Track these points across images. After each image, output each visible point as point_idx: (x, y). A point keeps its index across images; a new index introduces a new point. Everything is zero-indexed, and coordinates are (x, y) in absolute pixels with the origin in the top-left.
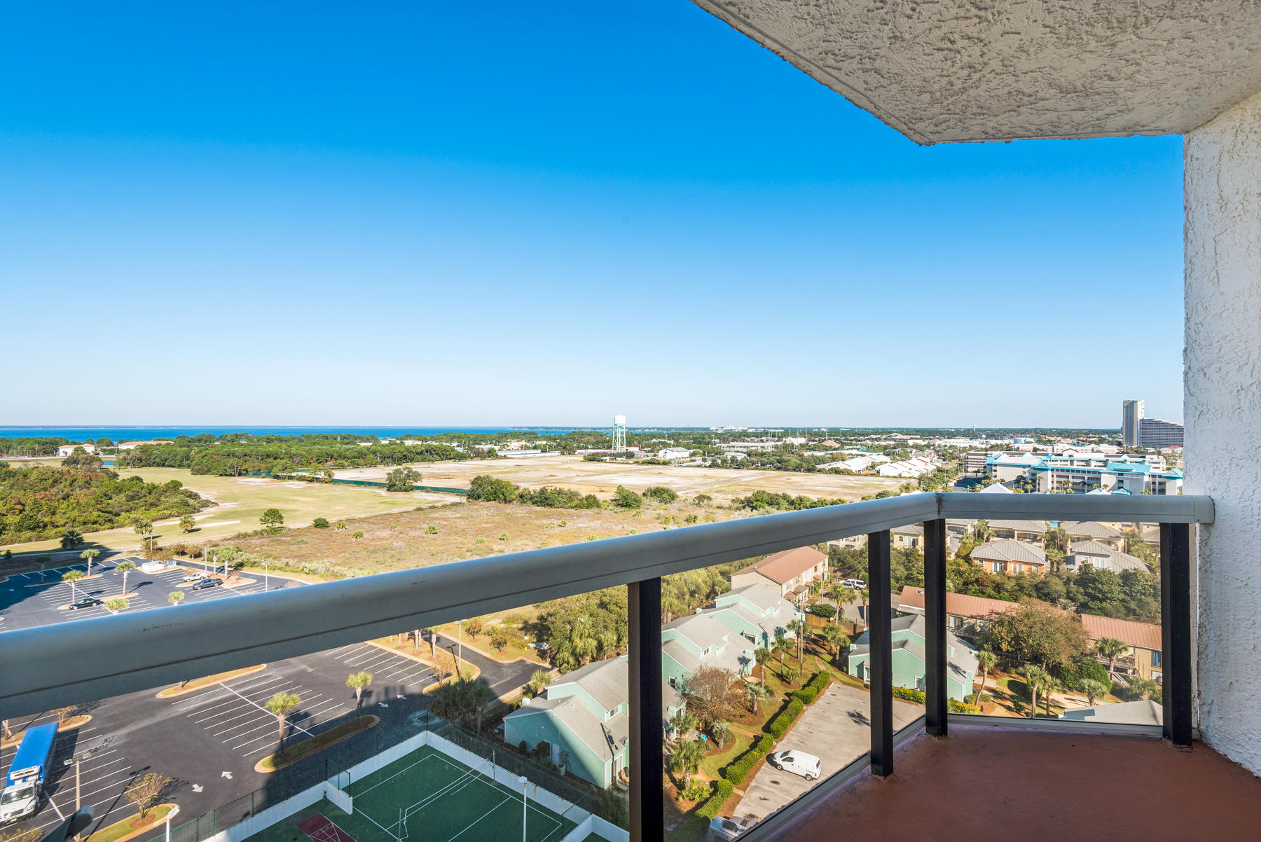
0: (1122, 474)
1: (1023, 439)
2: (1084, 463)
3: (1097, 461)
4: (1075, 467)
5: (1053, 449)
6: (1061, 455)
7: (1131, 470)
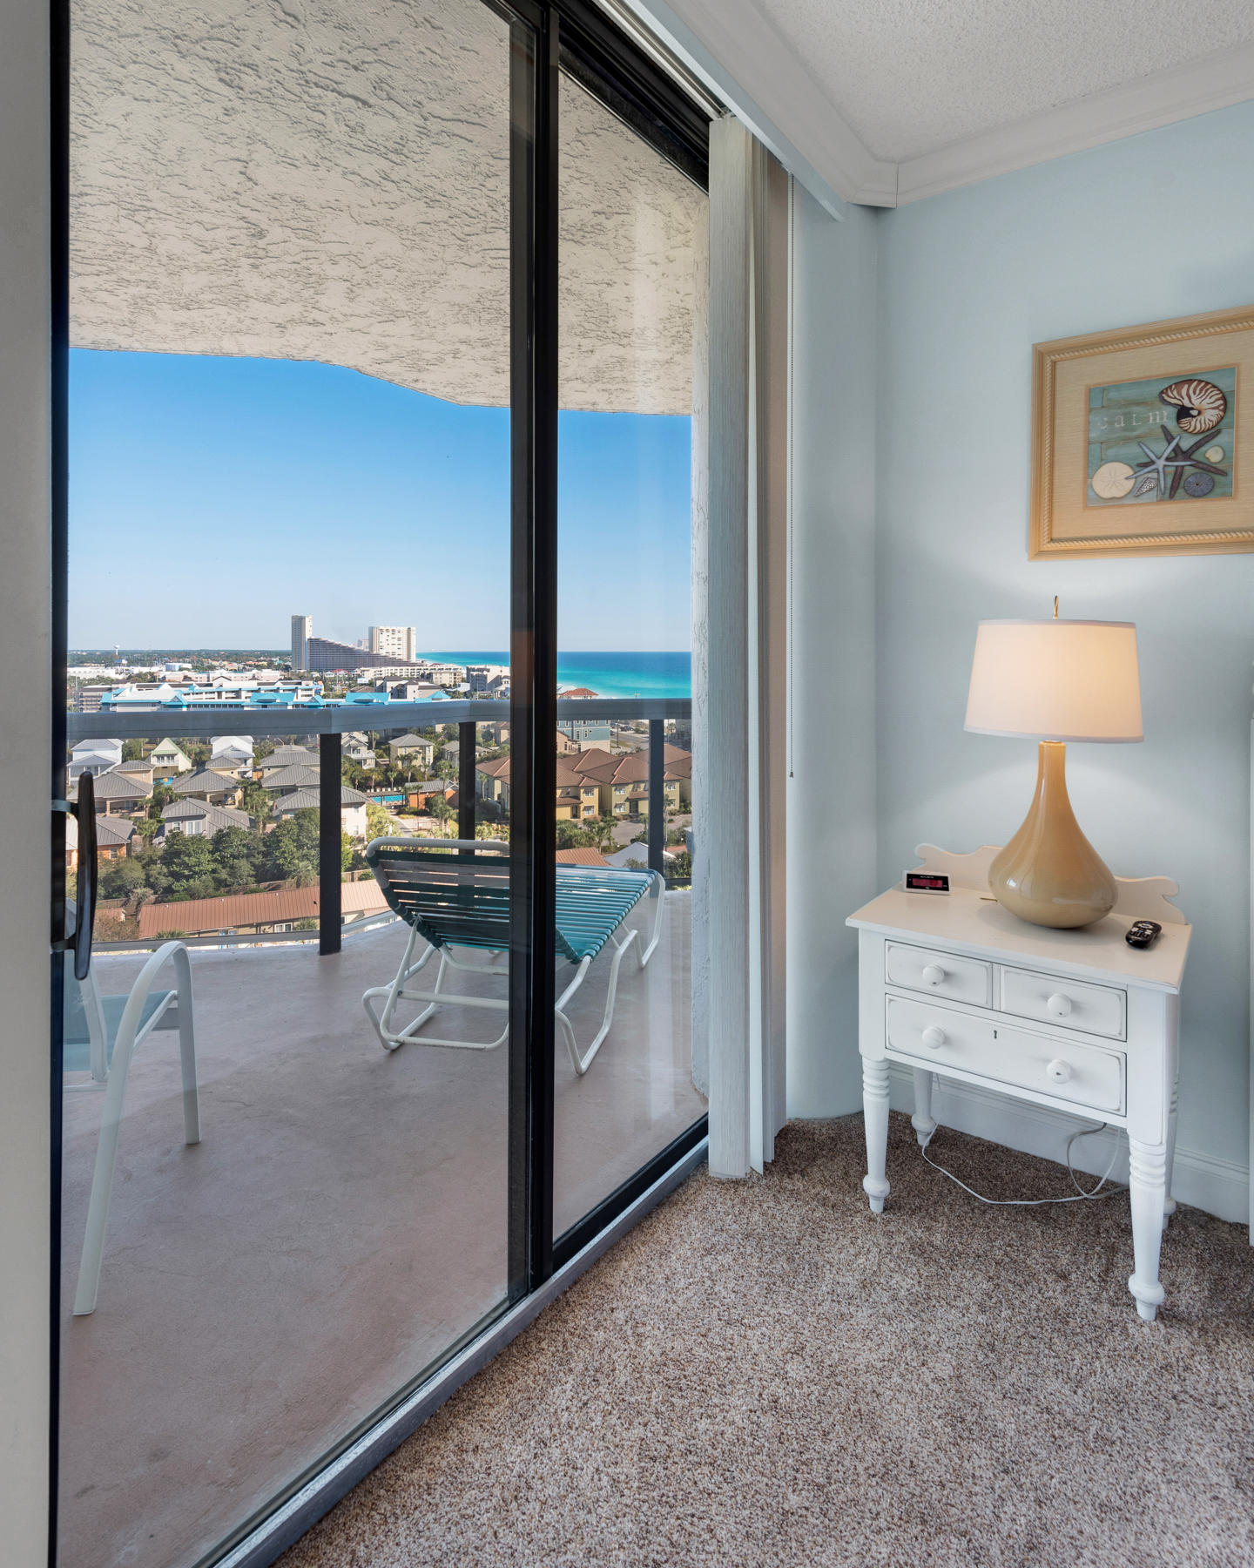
0: (266, 706)
1: (177, 665)
2: (233, 695)
3: (248, 691)
4: (223, 700)
5: (208, 678)
6: (211, 685)
7: (275, 700)
